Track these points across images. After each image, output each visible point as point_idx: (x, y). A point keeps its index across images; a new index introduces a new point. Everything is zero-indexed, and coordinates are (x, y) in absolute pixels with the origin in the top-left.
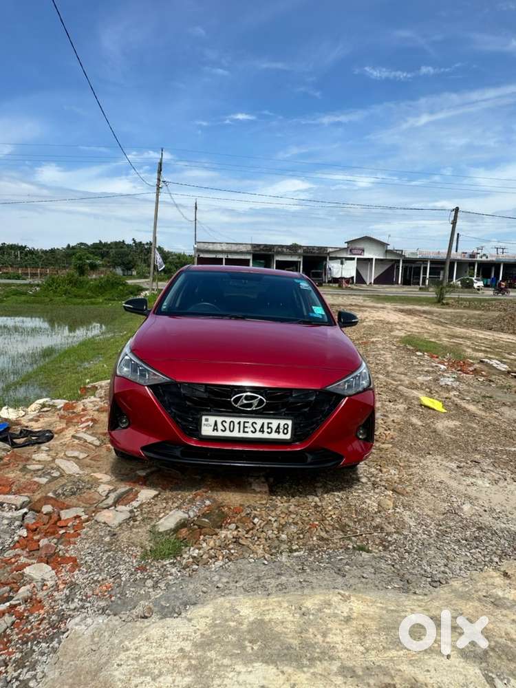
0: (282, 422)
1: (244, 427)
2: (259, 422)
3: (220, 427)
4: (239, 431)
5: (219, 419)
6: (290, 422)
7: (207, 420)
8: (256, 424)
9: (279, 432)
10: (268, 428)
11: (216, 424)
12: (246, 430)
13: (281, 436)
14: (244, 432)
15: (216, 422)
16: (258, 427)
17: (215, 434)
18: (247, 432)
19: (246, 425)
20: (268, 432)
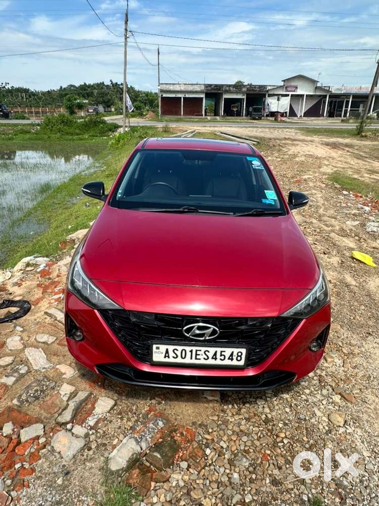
0: (236, 351)
1: (196, 355)
2: (212, 350)
3: (171, 354)
4: (191, 359)
5: (171, 348)
6: (244, 351)
7: (158, 348)
8: (208, 352)
9: (232, 359)
10: (221, 355)
11: (167, 352)
12: (198, 357)
13: (235, 363)
14: (196, 359)
15: (167, 349)
16: (211, 355)
17: (167, 360)
18: (200, 359)
19: (198, 352)
20: (221, 359)
